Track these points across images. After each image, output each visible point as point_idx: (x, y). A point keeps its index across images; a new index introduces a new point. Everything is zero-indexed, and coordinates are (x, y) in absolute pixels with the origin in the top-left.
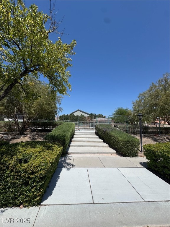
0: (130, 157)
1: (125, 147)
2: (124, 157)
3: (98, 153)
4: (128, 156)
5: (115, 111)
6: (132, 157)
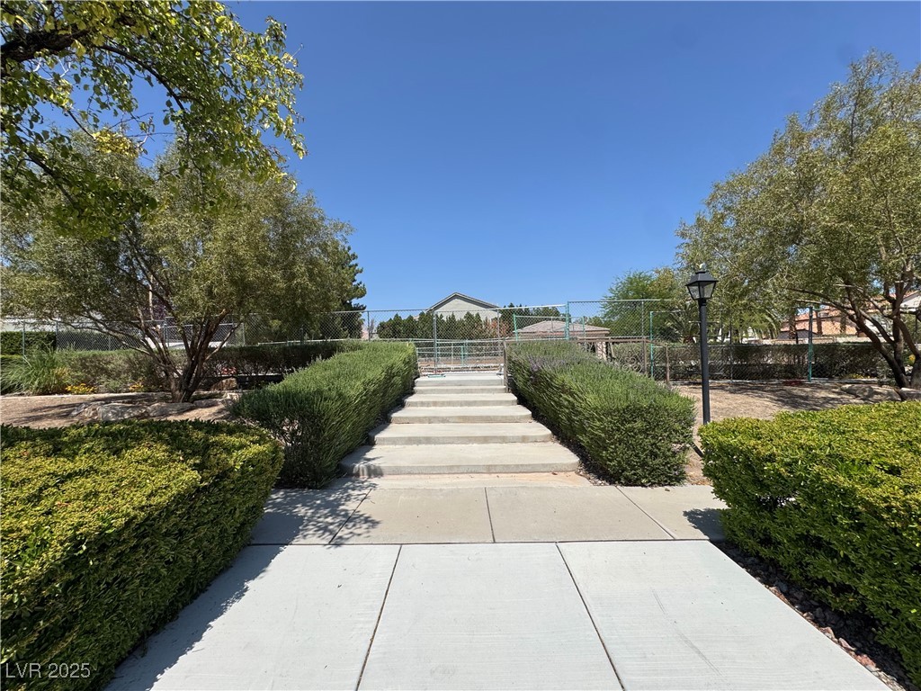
0: (643, 485)
1: (620, 441)
2: (612, 487)
3: (490, 469)
5: (611, 290)
6: (651, 486)
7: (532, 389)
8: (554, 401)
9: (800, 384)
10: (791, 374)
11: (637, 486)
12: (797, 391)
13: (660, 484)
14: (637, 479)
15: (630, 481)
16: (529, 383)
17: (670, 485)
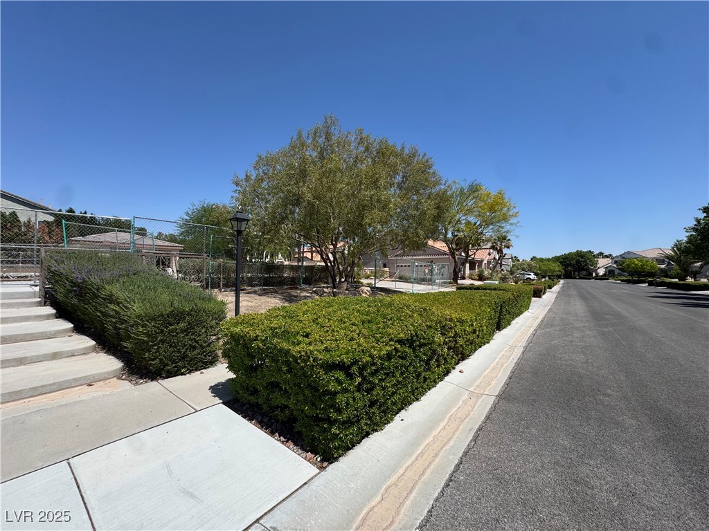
0: (182, 374)
1: (162, 341)
2: (154, 383)
4: (171, 375)
5: (187, 214)
6: (190, 373)
7: (75, 301)
8: (101, 312)
9: (297, 288)
10: (293, 283)
11: (178, 375)
12: (293, 293)
13: (197, 370)
14: (178, 370)
15: (171, 373)
16: (71, 295)
17: (205, 368)
